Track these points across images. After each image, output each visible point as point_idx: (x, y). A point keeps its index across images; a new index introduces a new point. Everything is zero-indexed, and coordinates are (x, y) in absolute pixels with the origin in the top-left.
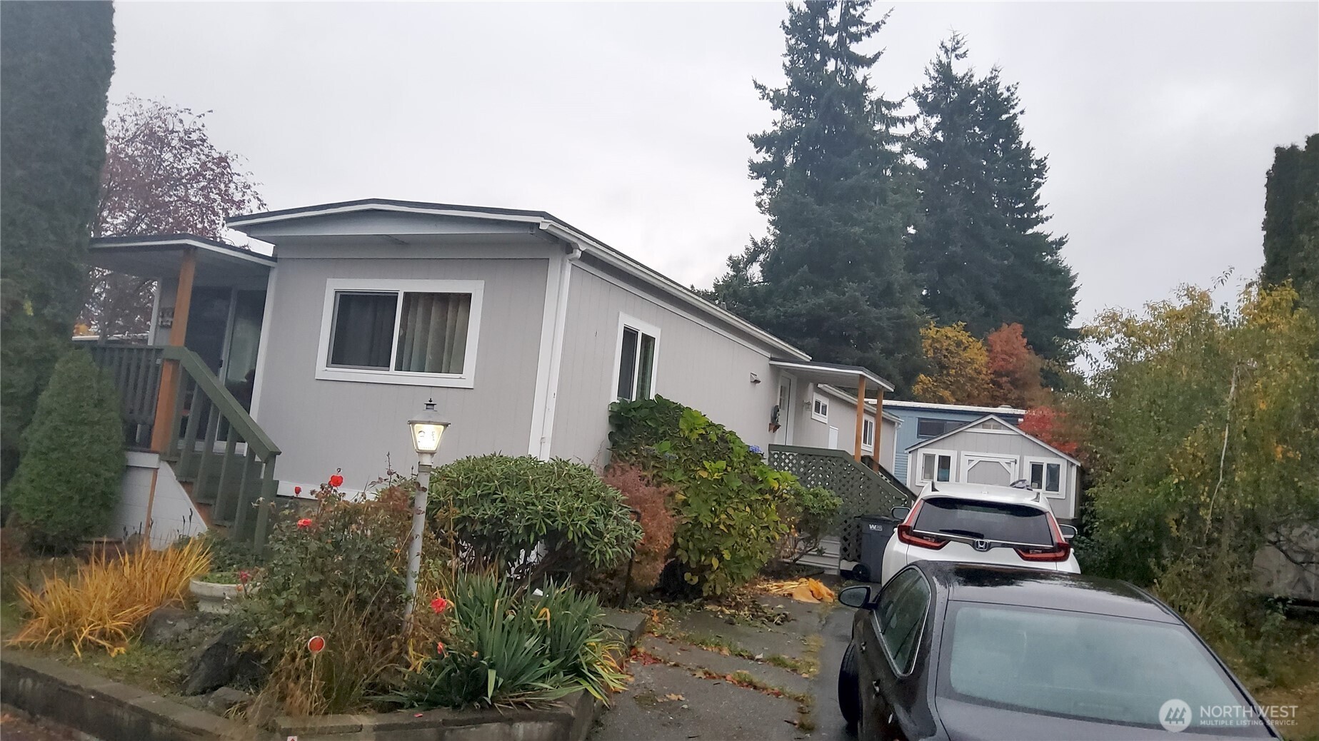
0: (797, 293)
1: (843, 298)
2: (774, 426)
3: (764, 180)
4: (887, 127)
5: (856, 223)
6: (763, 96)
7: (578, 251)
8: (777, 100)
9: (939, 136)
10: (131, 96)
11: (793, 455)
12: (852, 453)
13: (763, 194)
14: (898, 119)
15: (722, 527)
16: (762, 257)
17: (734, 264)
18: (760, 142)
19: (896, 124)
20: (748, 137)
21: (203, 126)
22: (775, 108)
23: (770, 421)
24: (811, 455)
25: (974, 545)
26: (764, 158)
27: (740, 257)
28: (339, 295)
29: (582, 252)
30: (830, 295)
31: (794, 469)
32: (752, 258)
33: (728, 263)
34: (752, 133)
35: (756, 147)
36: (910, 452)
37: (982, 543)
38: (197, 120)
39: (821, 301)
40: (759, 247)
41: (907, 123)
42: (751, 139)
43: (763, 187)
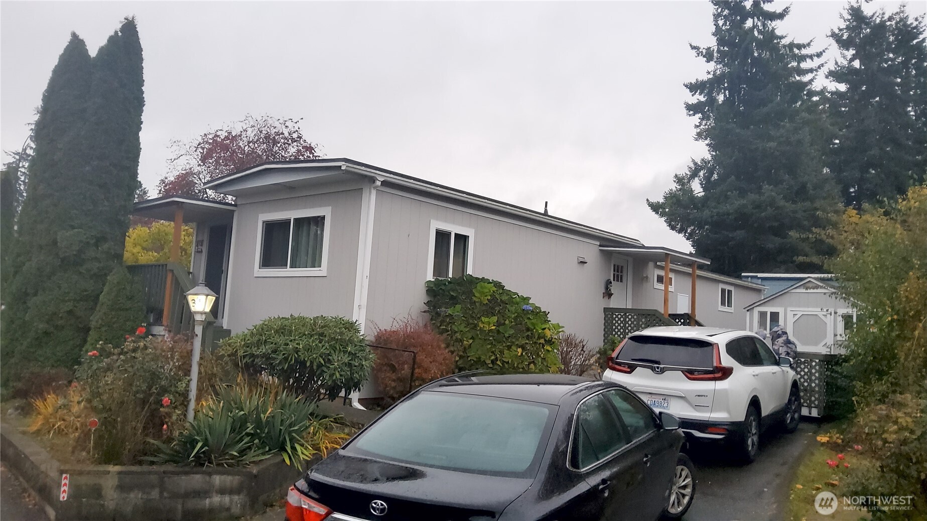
0: (727, 197)
1: (762, 198)
2: (608, 294)
3: (700, 115)
4: (799, 63)
5: (771, 139)
6: (698, 54)
7: (378, 181)
8: (709, 56)
9: (857, 64)
10: (248, 115)
11: (631, 315)
12: (662, 311)
13: (700, 126)
14: (807, 56)
15: (498, 362)
16: (701, 173)
17: (679, 180)
18: (693, 88)
19: (805, 59)
20: (684, 85)
21: (299, 129)
22: (708, 61)
23: (603, 291)
24: (649, 315)
25: (653, 369)
26: (698, 99)
27: (684, 175)
28: (265, 223)
29: (382, 182)
30: (752, 196)
31: (622, 325)
32: (694, 174)
33: (675, 179)
34: (687, 82)
35: (691, 91)
36: (748, 311)
37: (658, 368)
38: (295, 125)
39: (745, 202)
40: (699, 166)
41: (815, 58)
42: (686, 86)
43: (700, 121)
